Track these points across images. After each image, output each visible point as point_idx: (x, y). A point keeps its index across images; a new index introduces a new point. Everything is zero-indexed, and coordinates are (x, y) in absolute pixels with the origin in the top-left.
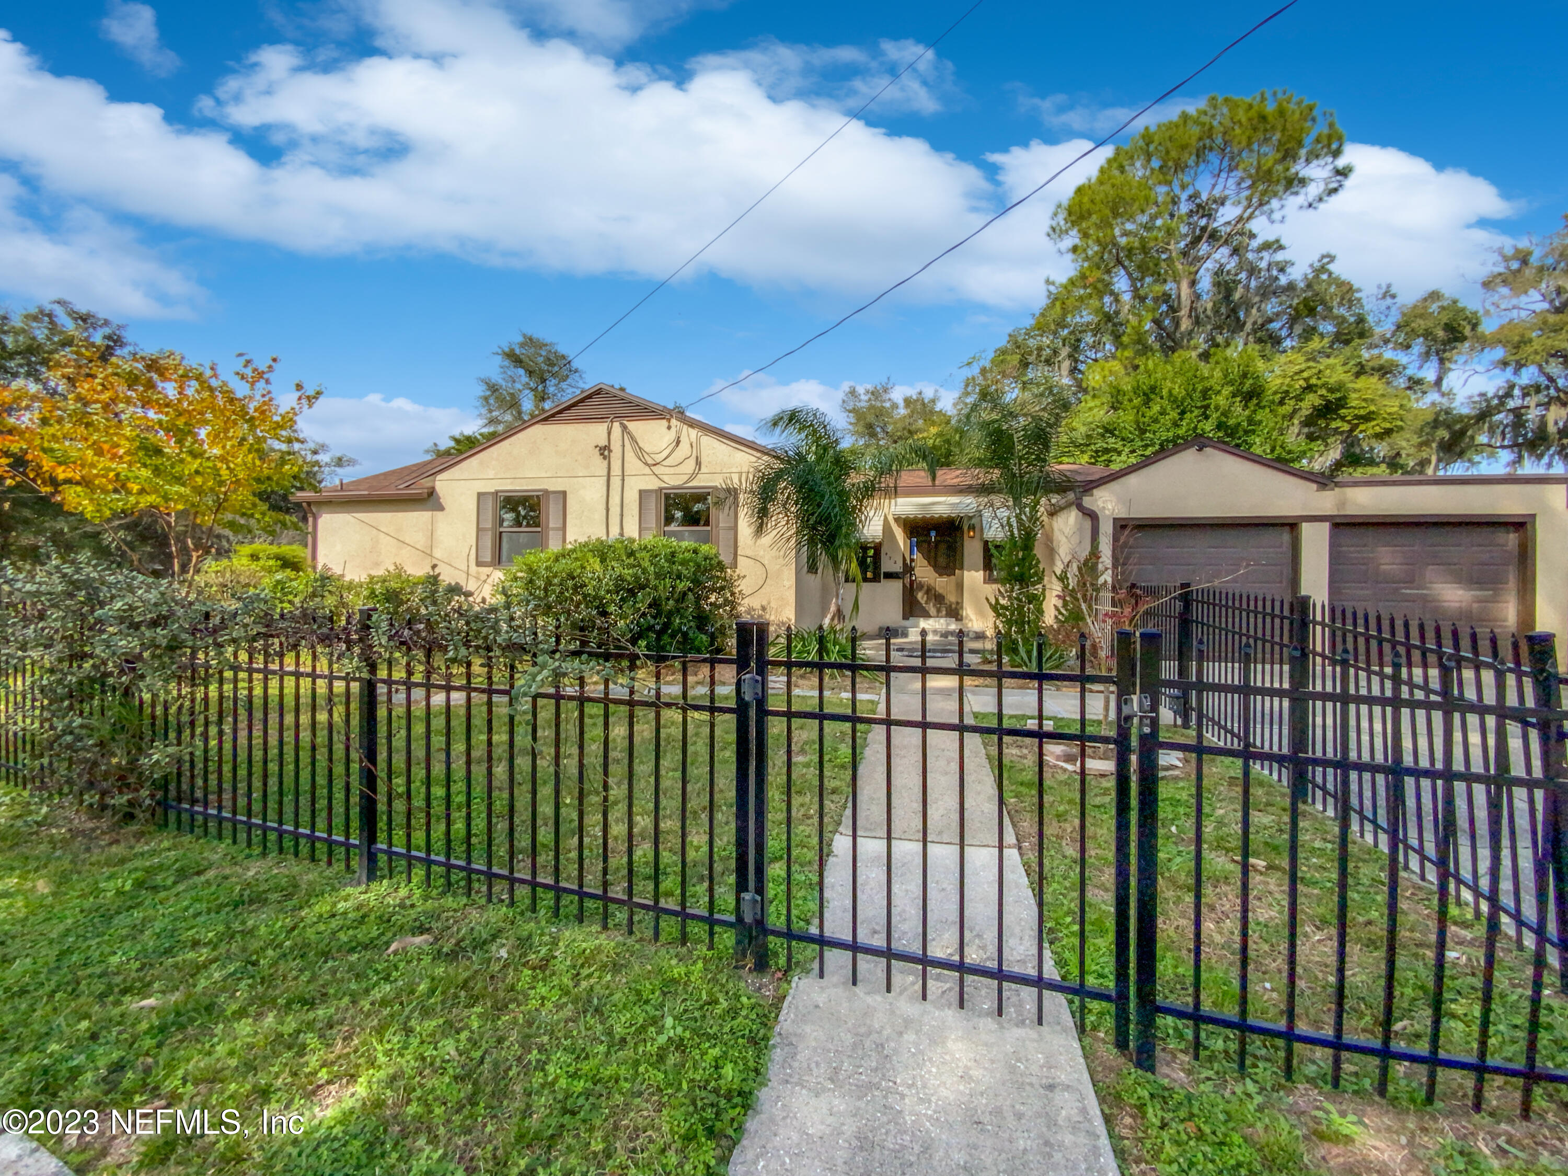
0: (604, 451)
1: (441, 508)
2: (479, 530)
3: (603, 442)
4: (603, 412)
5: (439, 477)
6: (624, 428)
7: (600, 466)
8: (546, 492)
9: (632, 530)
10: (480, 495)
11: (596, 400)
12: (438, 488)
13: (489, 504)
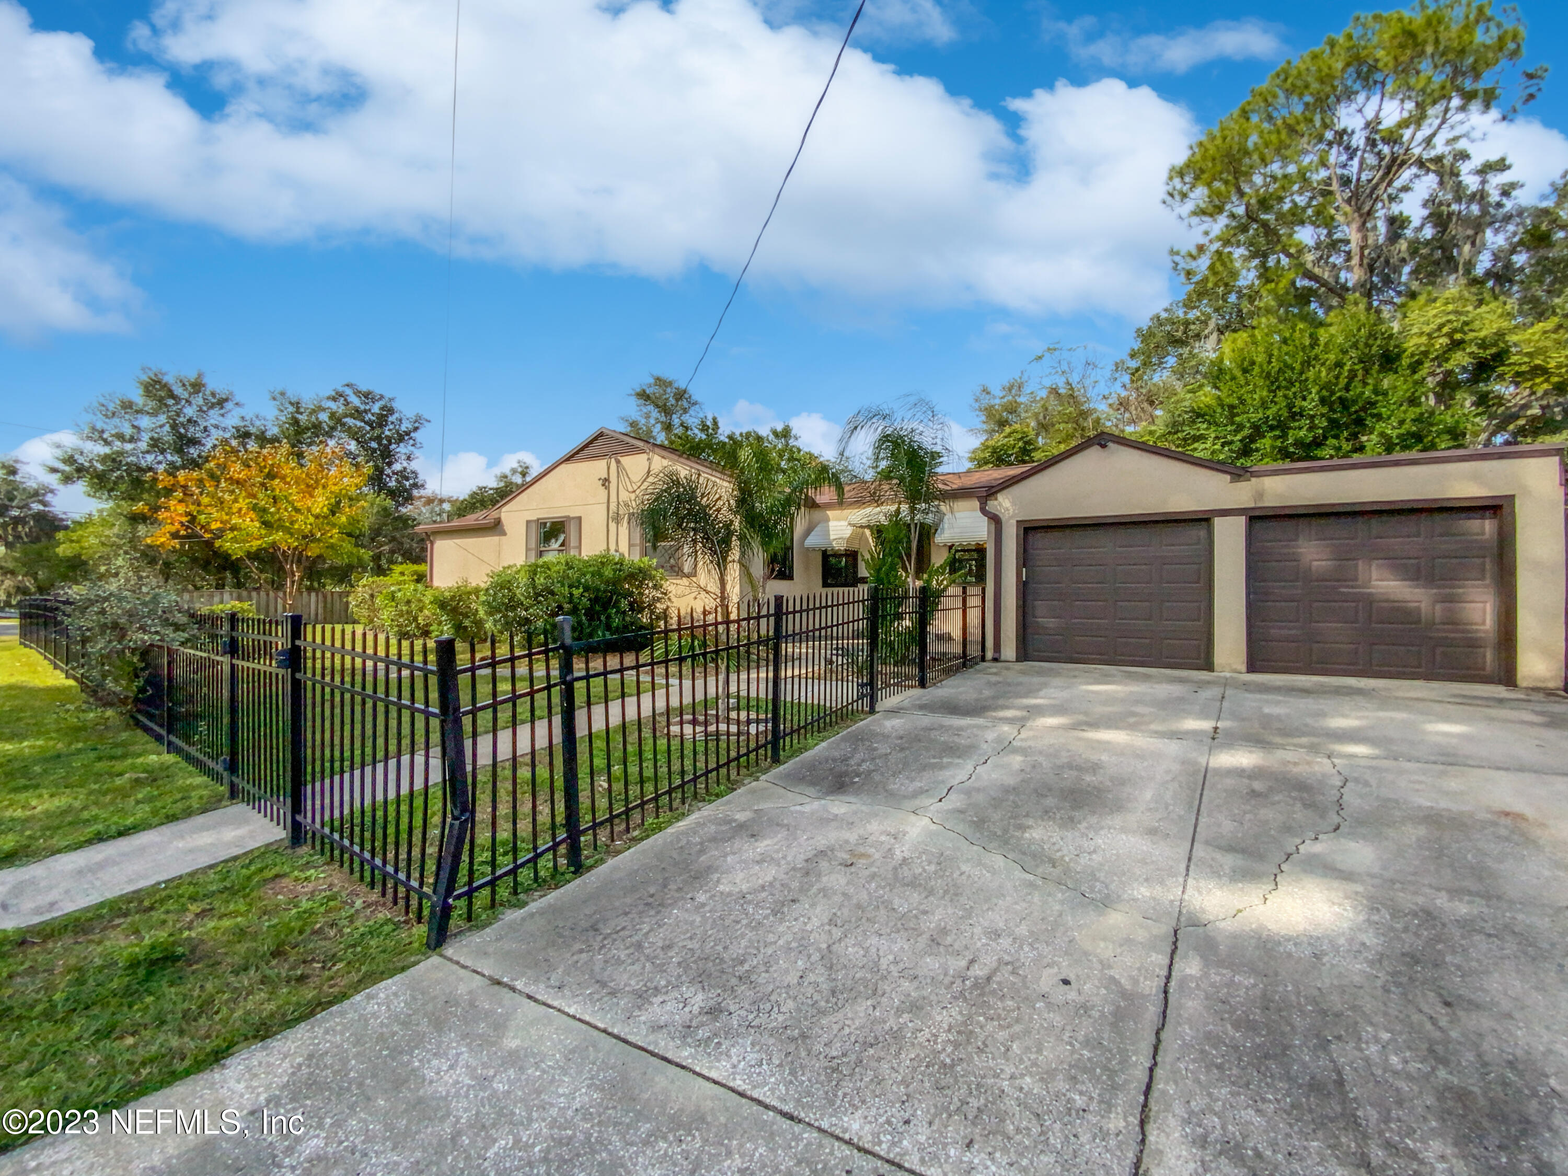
0: (606, 482)
1: (504, 534)
2: (527, 550)
3: (605, 476)
4: (605, 450)
5: (504, 509)
6: (618, 462)
7: (603, 492)
8: (568, 517)
9: (624, 548)
10: (528, 522)
11: (600, 442)
12: (503, 519)
13: (534, 527)
